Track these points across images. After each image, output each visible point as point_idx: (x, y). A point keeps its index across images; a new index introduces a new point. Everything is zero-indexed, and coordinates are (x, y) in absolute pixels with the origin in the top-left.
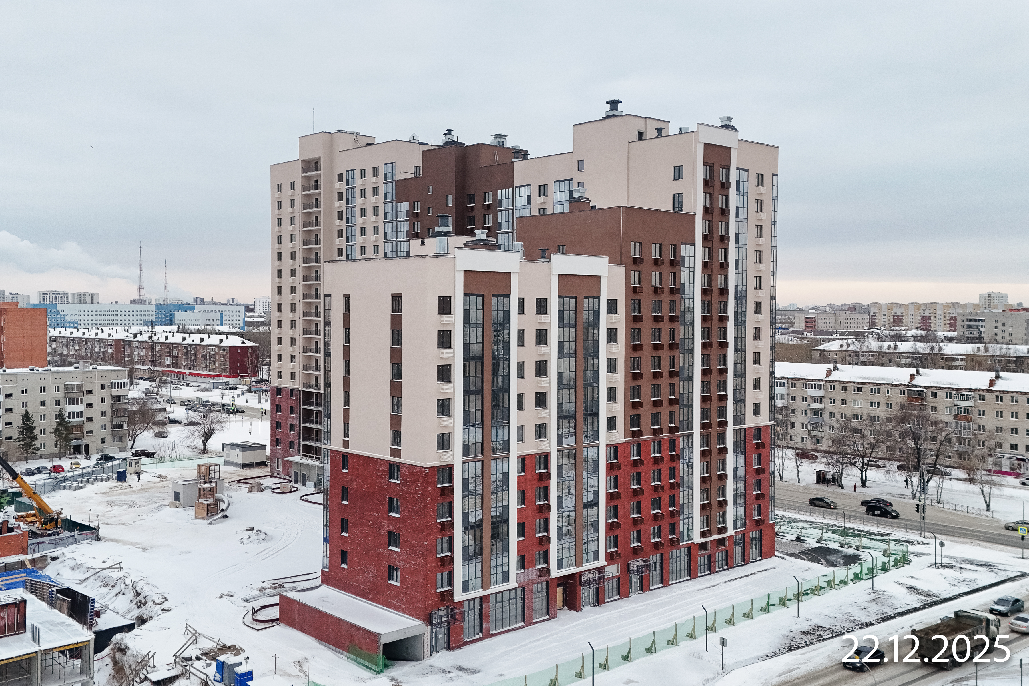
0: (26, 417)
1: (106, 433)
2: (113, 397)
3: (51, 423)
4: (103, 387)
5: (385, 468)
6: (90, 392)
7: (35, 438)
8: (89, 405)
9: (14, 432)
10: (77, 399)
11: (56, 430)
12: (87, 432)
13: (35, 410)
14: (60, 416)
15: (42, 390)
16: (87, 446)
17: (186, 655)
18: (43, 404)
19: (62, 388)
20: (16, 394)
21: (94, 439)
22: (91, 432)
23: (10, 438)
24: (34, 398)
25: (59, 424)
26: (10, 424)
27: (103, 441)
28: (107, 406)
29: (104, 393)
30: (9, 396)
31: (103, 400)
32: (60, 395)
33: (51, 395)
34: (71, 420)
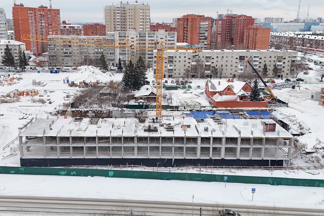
0: (265, 65)
1: (288, 72)
2: (292, 61)
3: (272, 68)
4: (289, 57)
6: (285, 59)
7: (267, 72)
8: (284, 63)
9: (261, 69)
10: (281, 61)
11: (273, 70)
12: (283, 71)
13: (268, 63)
14: (275, 65)
15: (270, 57)
16: (282, 75)
18: (270, 61)
19: (276, 57)
20: (263, 58)
21: (284, 73)
22: (284, 71)
23: (260, 71)
24: (268, 59)
25: (274, 68)
26: (260, 67)
27: (287, 74)
28: (290, 63)
29: (289, 59)
30: (261, 58)
31: (288, 61)
32: (276, 59)
33: (273, 59)
34: (278, 67)
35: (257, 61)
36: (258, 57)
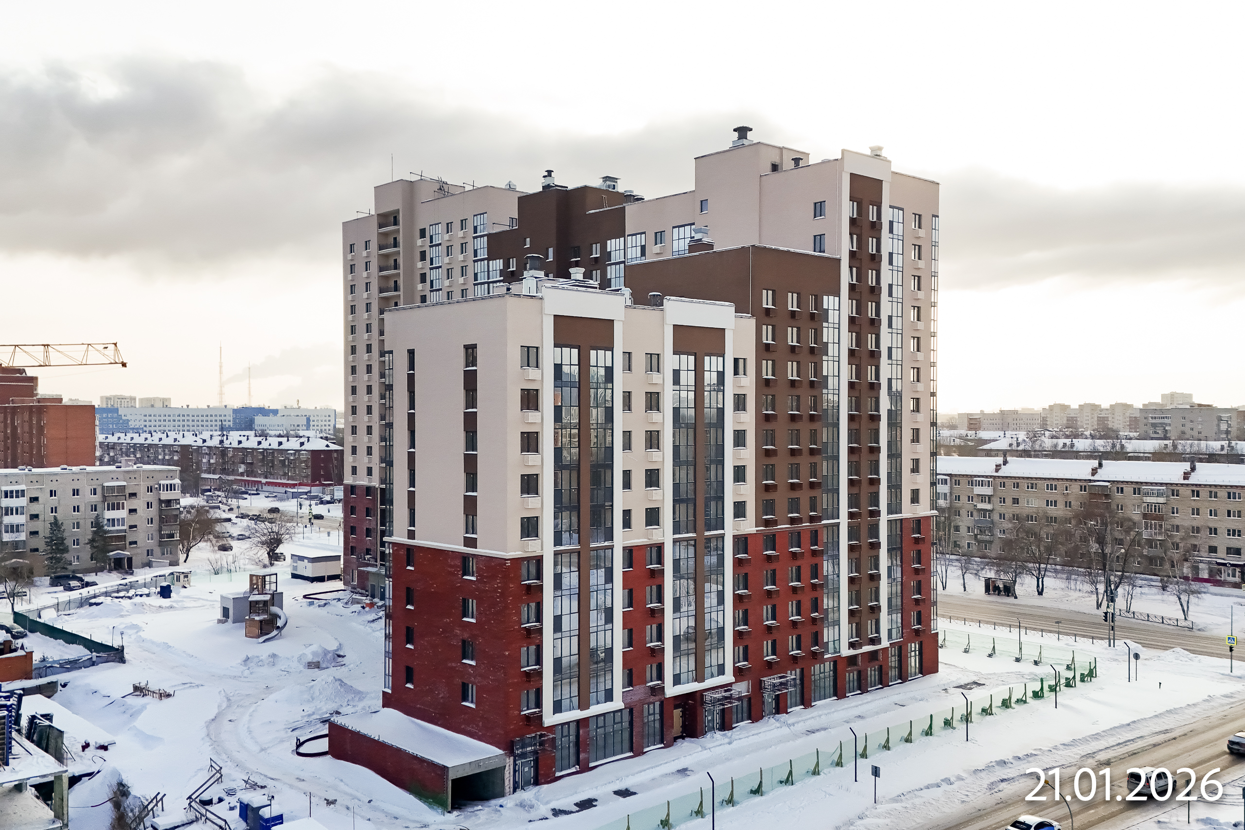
0: (56, 525)
1: (152, 543)
2: (161, 501)
3: (86, 532)
4: (150, 489)
5: (458, 562)
6: (133, 495)
7: (66, 550)
8: (132, 511)
9: (39, 543)
10: (118, 504)
11: (92, 541)
12: (131, 543)
13: (65, 515)
14: (97, 524)
15: (76, 492)
16: (130, 560)
17: (206, 797)
18: (76, 509)
19: (99, 491)
20: (44, 497)
21: (139, 551)
22: (135, 543)
23: (37, 550)
24: (66, 501)
25: (94, 533)
26: (36, 533)
27: (149, 553)
28: (153, 512)
29: (151, 497)
30: (34, 500)
31: (149, 505)
32: (97, 498)
33: (87, 498)
34: (111, 528)
35: (18, 511)
36: (20, 494)
